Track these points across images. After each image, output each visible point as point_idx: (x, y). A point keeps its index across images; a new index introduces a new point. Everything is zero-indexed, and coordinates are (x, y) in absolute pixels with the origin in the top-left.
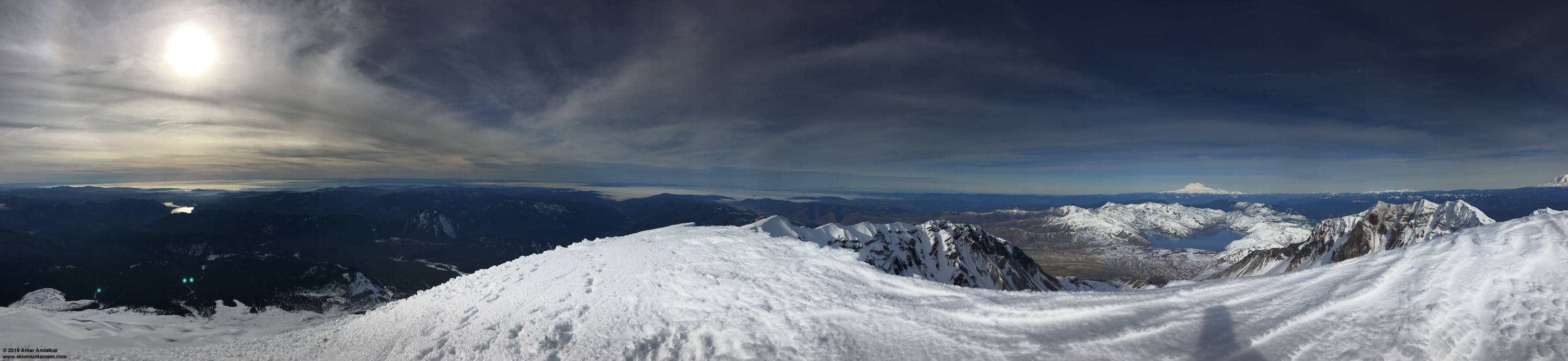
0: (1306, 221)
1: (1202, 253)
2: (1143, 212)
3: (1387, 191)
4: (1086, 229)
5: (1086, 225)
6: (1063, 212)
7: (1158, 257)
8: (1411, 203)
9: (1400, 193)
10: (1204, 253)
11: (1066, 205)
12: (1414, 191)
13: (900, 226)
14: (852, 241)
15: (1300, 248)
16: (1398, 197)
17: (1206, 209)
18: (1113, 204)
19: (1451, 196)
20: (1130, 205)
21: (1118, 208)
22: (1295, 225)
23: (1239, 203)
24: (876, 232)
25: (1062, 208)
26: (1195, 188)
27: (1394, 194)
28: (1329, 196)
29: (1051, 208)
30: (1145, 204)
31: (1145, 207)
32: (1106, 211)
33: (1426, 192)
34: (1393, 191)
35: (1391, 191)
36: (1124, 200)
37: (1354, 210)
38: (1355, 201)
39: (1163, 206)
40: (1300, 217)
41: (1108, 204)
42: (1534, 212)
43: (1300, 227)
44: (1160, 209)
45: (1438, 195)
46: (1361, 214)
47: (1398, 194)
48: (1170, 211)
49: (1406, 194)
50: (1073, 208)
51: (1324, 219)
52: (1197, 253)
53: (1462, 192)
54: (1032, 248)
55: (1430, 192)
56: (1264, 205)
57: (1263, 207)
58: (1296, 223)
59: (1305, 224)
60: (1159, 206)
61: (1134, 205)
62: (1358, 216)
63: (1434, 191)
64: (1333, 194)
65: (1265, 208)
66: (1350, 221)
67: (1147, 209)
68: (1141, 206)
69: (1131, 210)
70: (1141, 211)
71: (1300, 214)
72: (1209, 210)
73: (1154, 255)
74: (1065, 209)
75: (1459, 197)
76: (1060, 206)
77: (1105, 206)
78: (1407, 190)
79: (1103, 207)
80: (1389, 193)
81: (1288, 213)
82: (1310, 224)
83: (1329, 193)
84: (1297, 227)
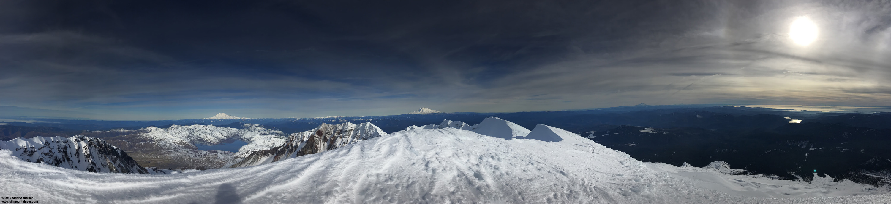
0: (282, 134)
1: (226, 153)
2: (193, 130)
3: (327, 117)
4: (161, 140)
5: (161, 138)
6: (148, 130)
7: (201, 155)
8: (341, 124)
9: (335, 118)
10: (227, 153)
11: (150, 126)
12: (342, 117)
13: (59, 138)
14: (30, 148)
15: (279, 149)
16: (333, 121)
17: (228, 128)
18: (176, 126)
19: (363, 120)
20: (186, 126)
21: (179, 128)
22: (277, 136)
23: (246, 124)
24: (45, 142)
25: (147, 128)
26: (221, 116)
27: (331, 119)
28: (295, 120)
29: (142, 128)
30: (194, 126)
31: (194, 127)
32: (173, 130)
33: (350, 118)
34: (331, 117)
35: (329, 117)
36: (182, 123)
37: (309, 128)
38: (310, 123)
39: (204, 126)
40: (279, 132)
41: (173, 126)
42: (407, 128)
43: (279, 138)
44: (203, 128)
45: (356, 119)
46: (313, 130)
47: (334, 119)
48: (207, 129)
49: (338, 119)
50: (154, 128)
51: (293, 133)
52: (223, 153)
53: (370, 117)
54: (131, 151)
55: (352, 118)
56: (259, 125)
57: (259, 126)
58: (277, 135)
59: (281, 136)
60: (201, 126)
61: (188, 126)
62: (311, 131)
63: (354, 117)
64: (298, 119)
65: (260, 127)
66: (307, 134)
67: (195, 128)
68: (192, 127)
69: (186, 129)
70: (192, 130)
71: (279, 130)
72: (229, 128)
73: (199, 154)
74: (149, 128)
75: (368, 120)
76: (147, 127)
77: (172, 126)
78: (339, 116)
79: (170, 128)
80: (328, 118)
81: (272, 129)
82: (285, 136)
83: (295, 118)
84: (277, 138)
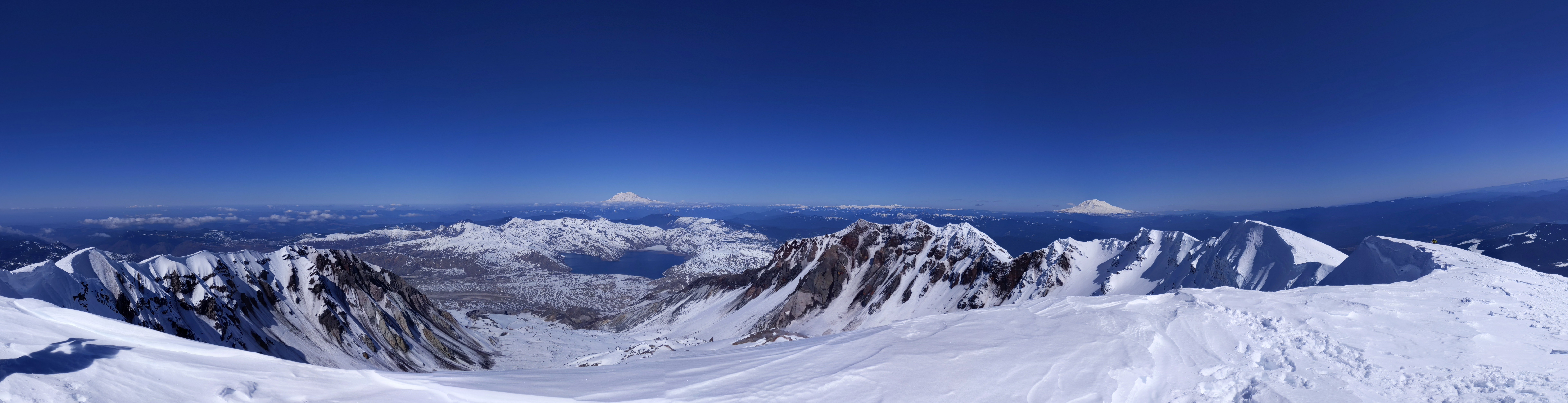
0: (767, 241)
1: (633, 280)
2: (560, 229)
3: (871, 206)
4: (486, 251)
5: (485, 248)
6: (455, 231)
7: (579, 284)
8: (901, 221)
9: (888, 209)
10: (636, 280)
11: (459, 222)
12: (906, 208)
13: (246, 255)
14: (185, 276)
15: (759, 275)
16: (885, 215)
17: (639, 226)
18: (521, 220)
19: (955, 217)
20: (543, 221)
21: (528, 225)
22: (754, 246)
23: (681, 218)
24: (216, 265)
25: (454, 226)
27: (879, 210)
28: (798, 210)
29: (441, 226)
30: (561, 220)
31: (562, 223)
32: (512, 229)
33: (922, 210)
34: (879, 206)
35: (876, 206)
36: (535, 214)
37: (829, 228)
38: (830, 218)
39: (585, 222)
40: (760, 236)
41: (514, 220)
43: (759, 248)
44: (581, 226)
45: (938, 215)
46: (837, 234)
47: (886, 211)
48: (593, 228)
49: (895, 212)
50: (468, 225)
51: (790, 239)
52: (628, 279)
53: (969, 212)
54: (418, 276)
55: (928, 210)
56: (714, 220)
57: (713, 223)
58: (754, 244)
59: (765, 244)
60: (579, 221)
61: (548, 221)
62: (833, 236)
63: (933, 210)
64: (803, 207)
65: (716, 224)
66: (826, 242)
67: (565, 226)
68: (558, 223)
69: (543, 227)
70: (557, 229)
71: (760, 232)
72: (643, 227)
73: (574, 282)
74: (458, 226)
75: (965, 219)
76: (453, 224)
77: (511, 222)
78: (897, 206)
79: (508, 224)
80: (873, 208)
81: (745, 231)
82: (772, 245)
83: (796, 206)
84: (755, 248)
